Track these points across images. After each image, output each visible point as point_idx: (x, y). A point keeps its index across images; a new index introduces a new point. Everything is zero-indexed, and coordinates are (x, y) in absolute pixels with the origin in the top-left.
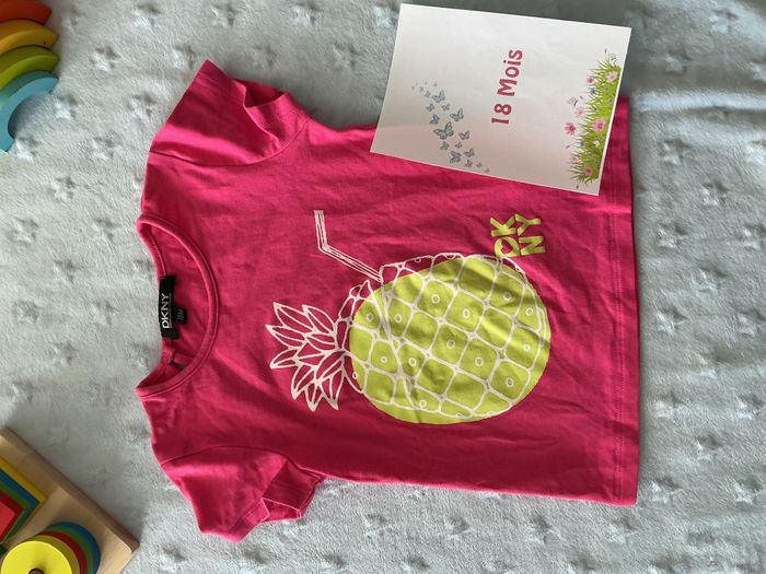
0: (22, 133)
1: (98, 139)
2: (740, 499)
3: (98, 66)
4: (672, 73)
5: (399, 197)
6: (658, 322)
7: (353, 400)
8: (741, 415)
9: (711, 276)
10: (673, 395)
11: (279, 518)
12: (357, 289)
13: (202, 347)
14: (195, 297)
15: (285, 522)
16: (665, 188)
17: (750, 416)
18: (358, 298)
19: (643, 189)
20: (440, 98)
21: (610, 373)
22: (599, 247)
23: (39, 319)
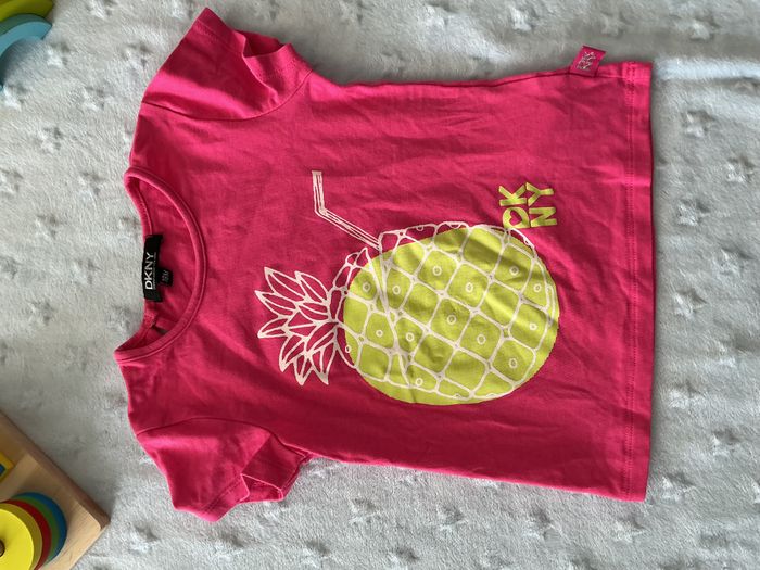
0: (11, 80)
1: (89, 89)
3: (94, 13)
4: (698, 40)
5: (402, 160)
6: (675, 306)
7: (344, 375)
9: (735, 257)
10: (688, 384)
11: (260, 499)
12: (354, 257)
13: (187, 311)
14: (182, 258)
15: (267, 503)
16: (688, 161)
18: (355, 266)
19: (664, 162)
21: (621, 357)
22: (615, 221)
23: (17, 276)
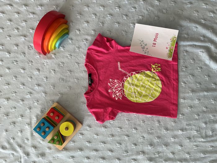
0: (61, 45)
1: (77, 47)
2: (196, 118)
3: (77, 33)
4: (186, 38)
5: (134, 60)
6: (182, 84)
7: (124, 98)
8: (197, 102)
9: (192, 76)
10: (184, 98)
13: (96, 87)
14: (95, 78)
15: (111, 120)
16: (184, 59)
17: (198, 102)
18: (126, 78)
19: (180, 59)
20: (142, 41)
21: (172, 94)
22: (171, 70)
23: (64, 81)
